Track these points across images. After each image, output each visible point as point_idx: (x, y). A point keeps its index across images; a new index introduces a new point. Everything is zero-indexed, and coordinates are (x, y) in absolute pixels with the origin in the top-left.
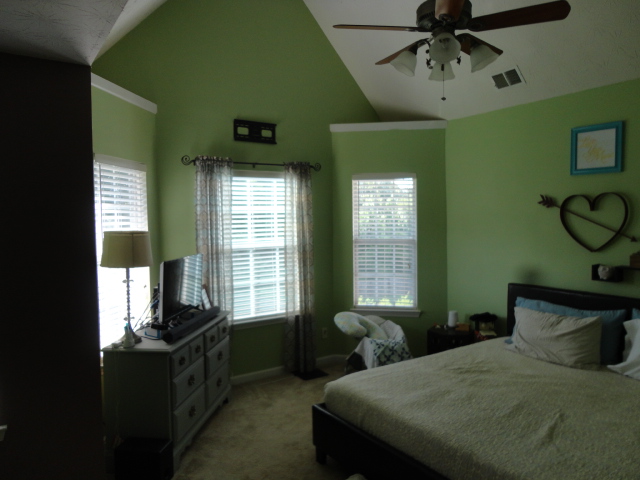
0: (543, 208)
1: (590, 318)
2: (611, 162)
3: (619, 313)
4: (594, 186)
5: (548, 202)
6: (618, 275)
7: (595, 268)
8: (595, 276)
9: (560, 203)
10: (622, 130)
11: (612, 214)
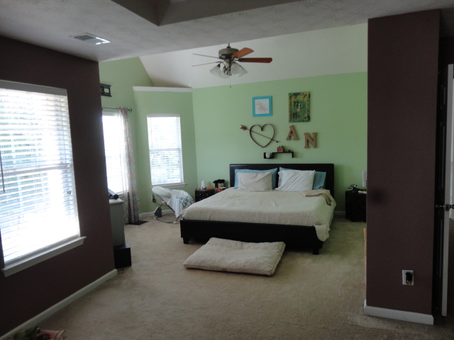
0: (243, 130)
1: (268, 172)
2: (268, 112)
3: (276, 169)
4: (262, 121)
5: (244, 128)
6: (273, 156)
7: (265, 154)
8: (265, 157)
9: (249, 128)
10: (271, 99)
11: (269, 132)
